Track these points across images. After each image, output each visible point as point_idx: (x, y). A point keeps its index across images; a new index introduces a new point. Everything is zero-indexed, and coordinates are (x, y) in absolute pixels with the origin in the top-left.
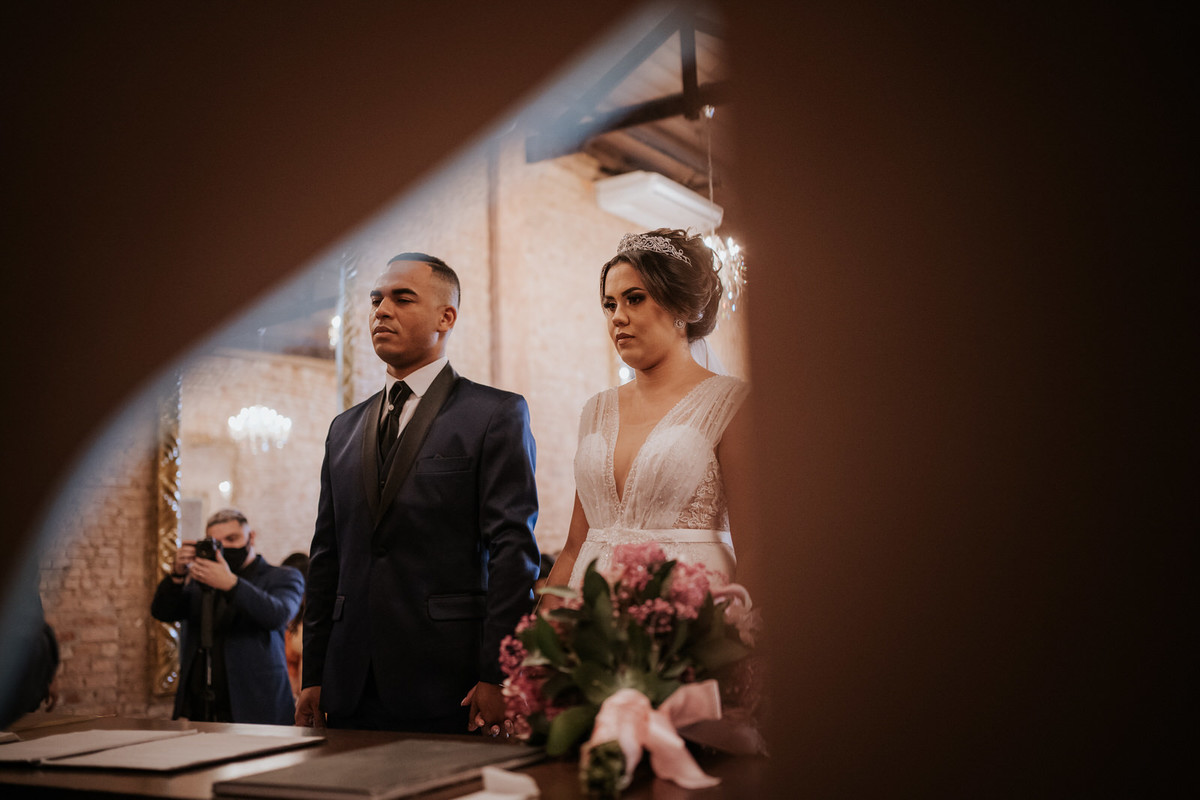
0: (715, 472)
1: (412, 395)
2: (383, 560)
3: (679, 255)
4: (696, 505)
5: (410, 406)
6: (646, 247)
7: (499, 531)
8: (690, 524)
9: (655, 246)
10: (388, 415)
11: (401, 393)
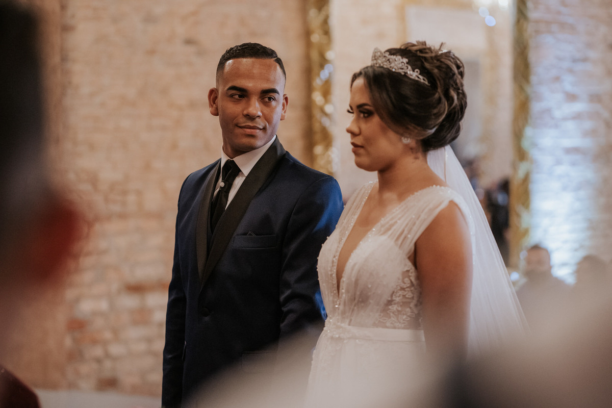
0: (413, 279)
1: (240, 173)
2: (207, 319)
3: (414, 75)
4: (394, 308)
5: (238, 182)
6: (386, 65)
7: (289, 299)
8: (388, 324)
9: (392, 65)
10: (219, 191)
11: (231, 171)
